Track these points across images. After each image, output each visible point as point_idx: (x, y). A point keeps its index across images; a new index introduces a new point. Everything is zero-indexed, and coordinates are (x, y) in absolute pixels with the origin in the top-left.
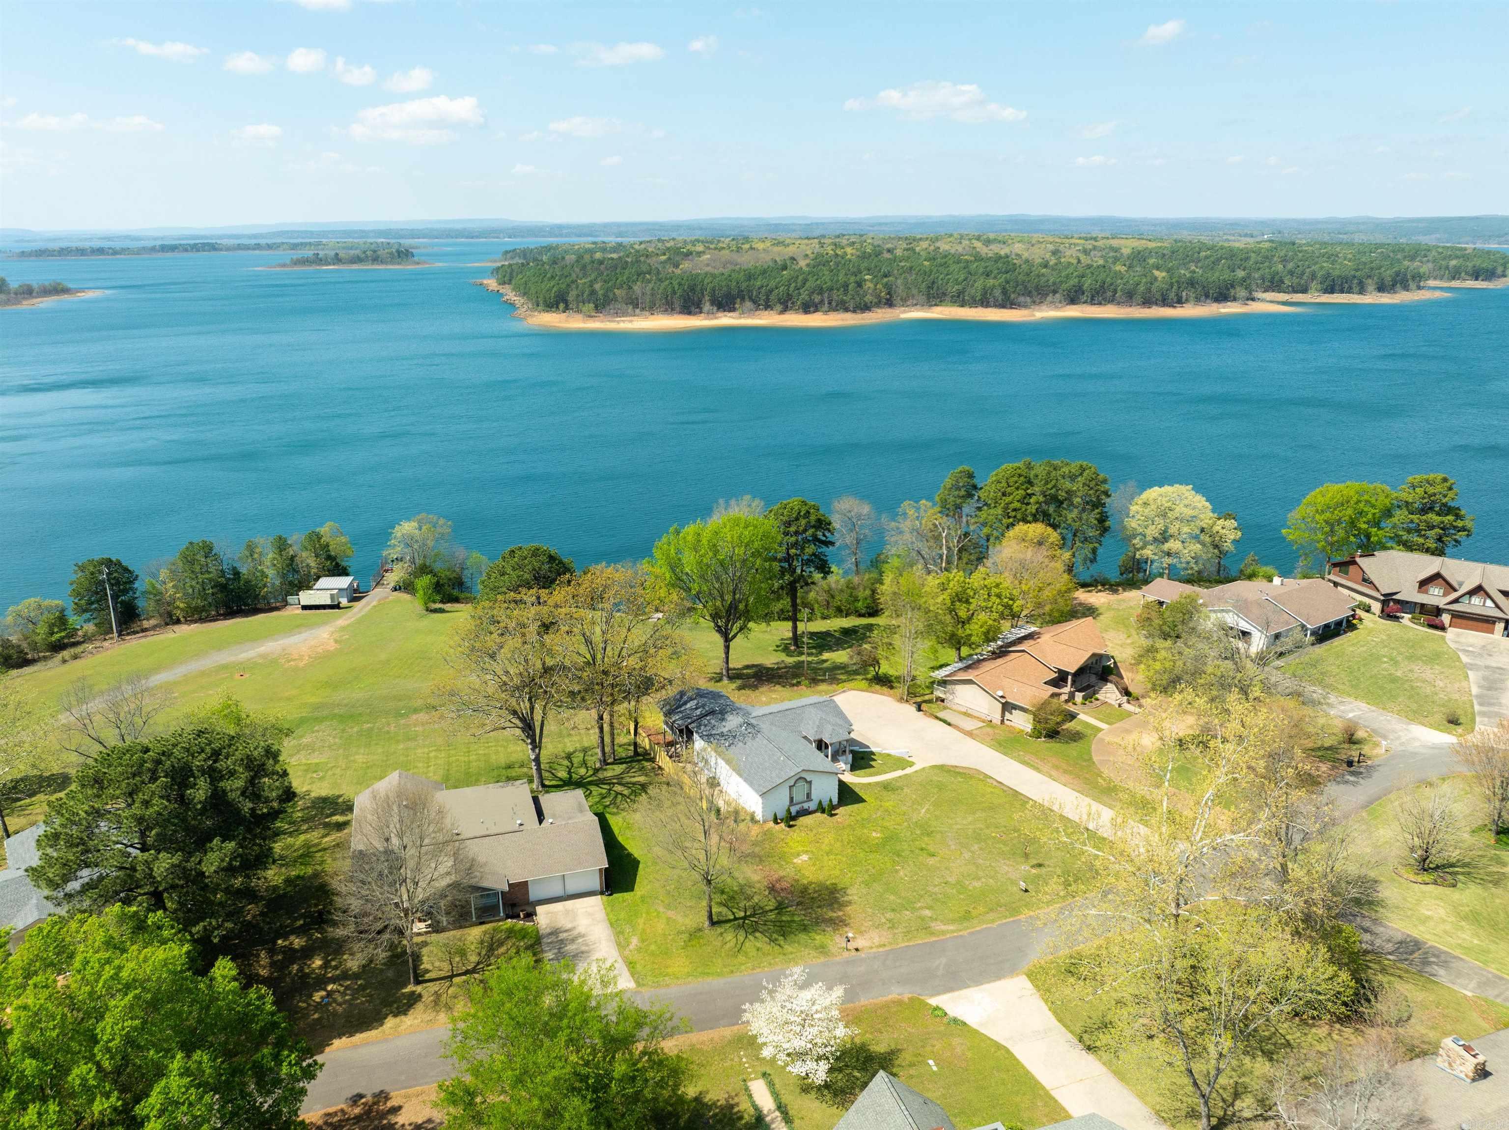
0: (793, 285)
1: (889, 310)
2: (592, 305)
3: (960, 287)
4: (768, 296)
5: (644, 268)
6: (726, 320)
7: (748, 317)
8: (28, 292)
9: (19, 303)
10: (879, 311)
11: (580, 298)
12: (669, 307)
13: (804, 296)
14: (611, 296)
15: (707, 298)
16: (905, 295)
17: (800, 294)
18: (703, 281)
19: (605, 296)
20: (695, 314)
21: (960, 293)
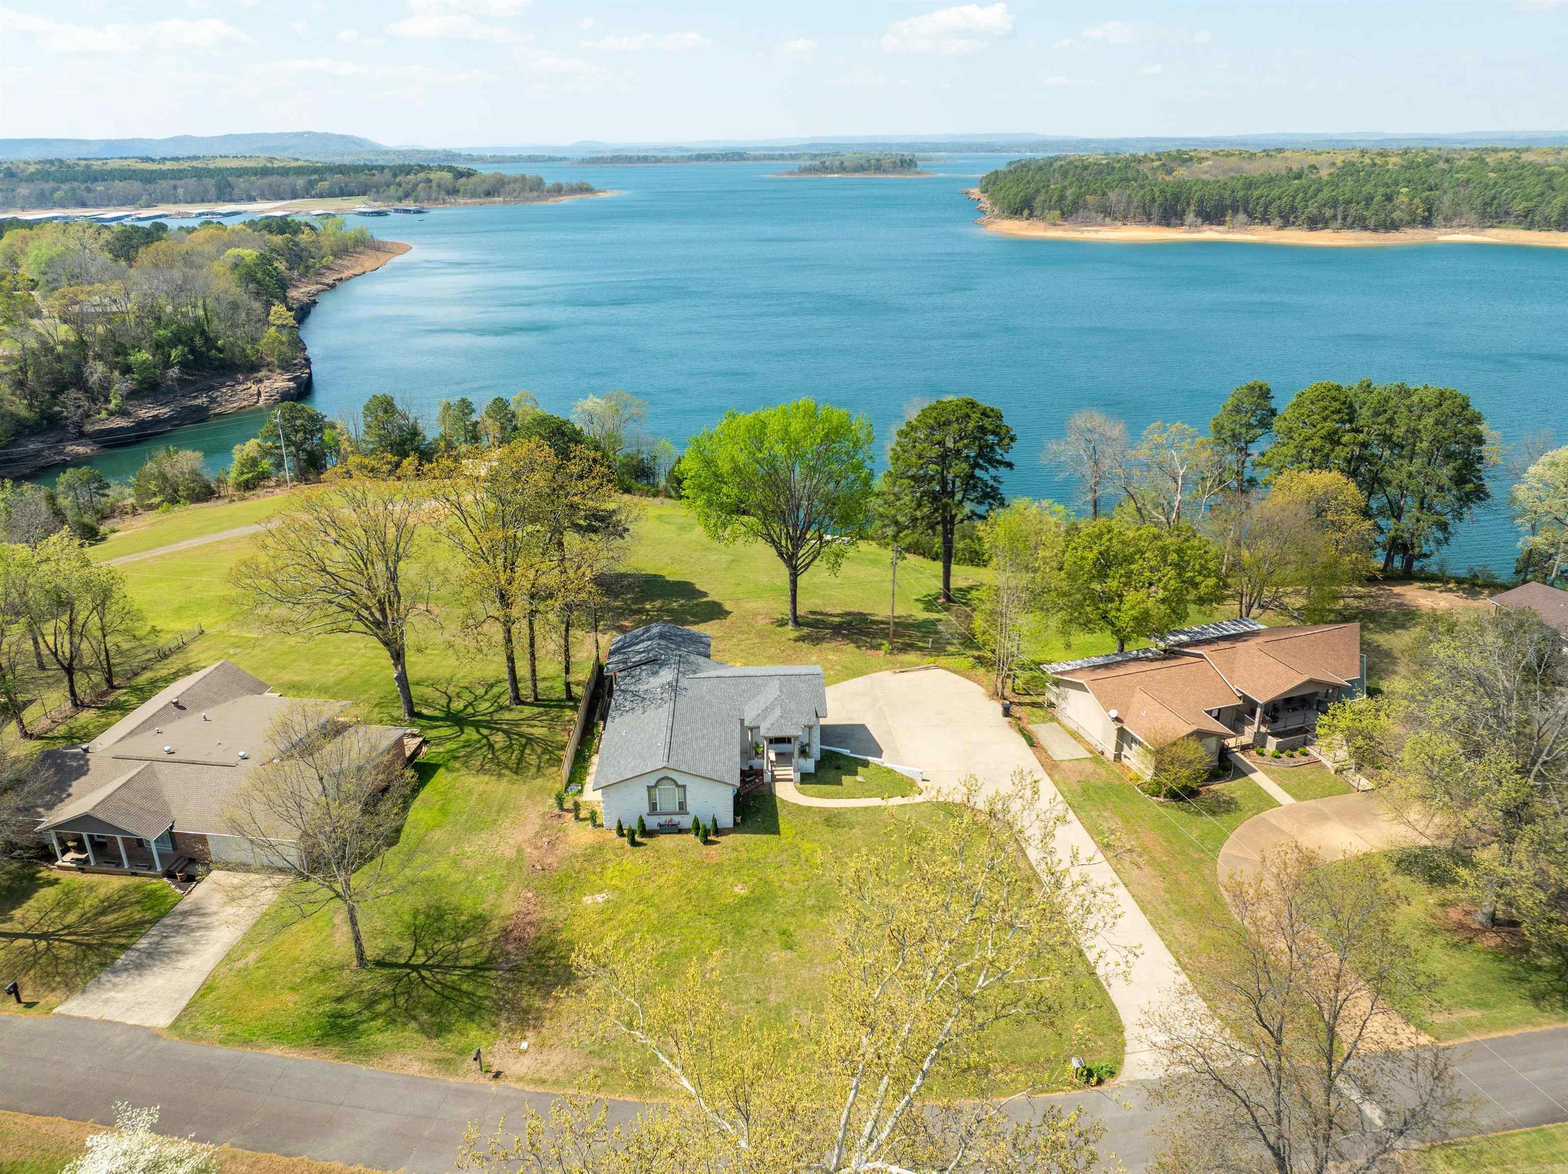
0: (1301, 195)
1: (1424, 231)
2: (1058, 212)
3: (1531, 204)
4: (1266, 207)
5: (1130, 174)
6: (1210, 234)
7: (1239, 232)
8: (558, 190)
9: (546, 199)
10: (1410, 231)
11: (1047, 204)
12: (1146, 217)
13: (1312, 209)
14: (1081, 202)
15: (1192, 208)
16: (1450, 212)
17: (1307, 206)
18: (1190, 188)
19: (1075, 203)
20: (1175, 226)
21: (1528, 213)
